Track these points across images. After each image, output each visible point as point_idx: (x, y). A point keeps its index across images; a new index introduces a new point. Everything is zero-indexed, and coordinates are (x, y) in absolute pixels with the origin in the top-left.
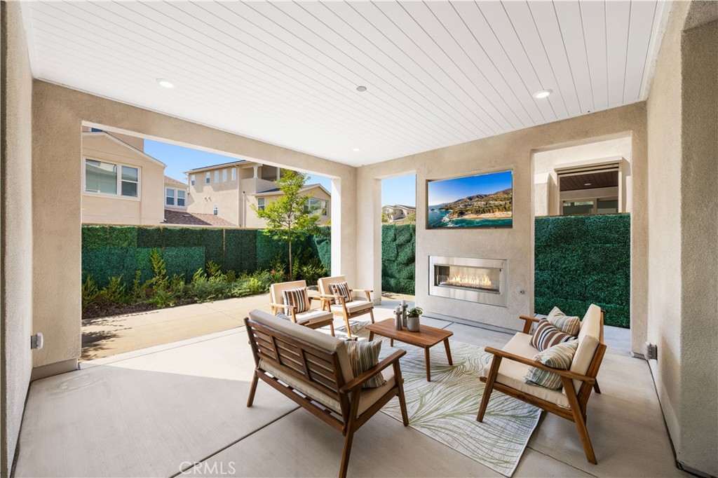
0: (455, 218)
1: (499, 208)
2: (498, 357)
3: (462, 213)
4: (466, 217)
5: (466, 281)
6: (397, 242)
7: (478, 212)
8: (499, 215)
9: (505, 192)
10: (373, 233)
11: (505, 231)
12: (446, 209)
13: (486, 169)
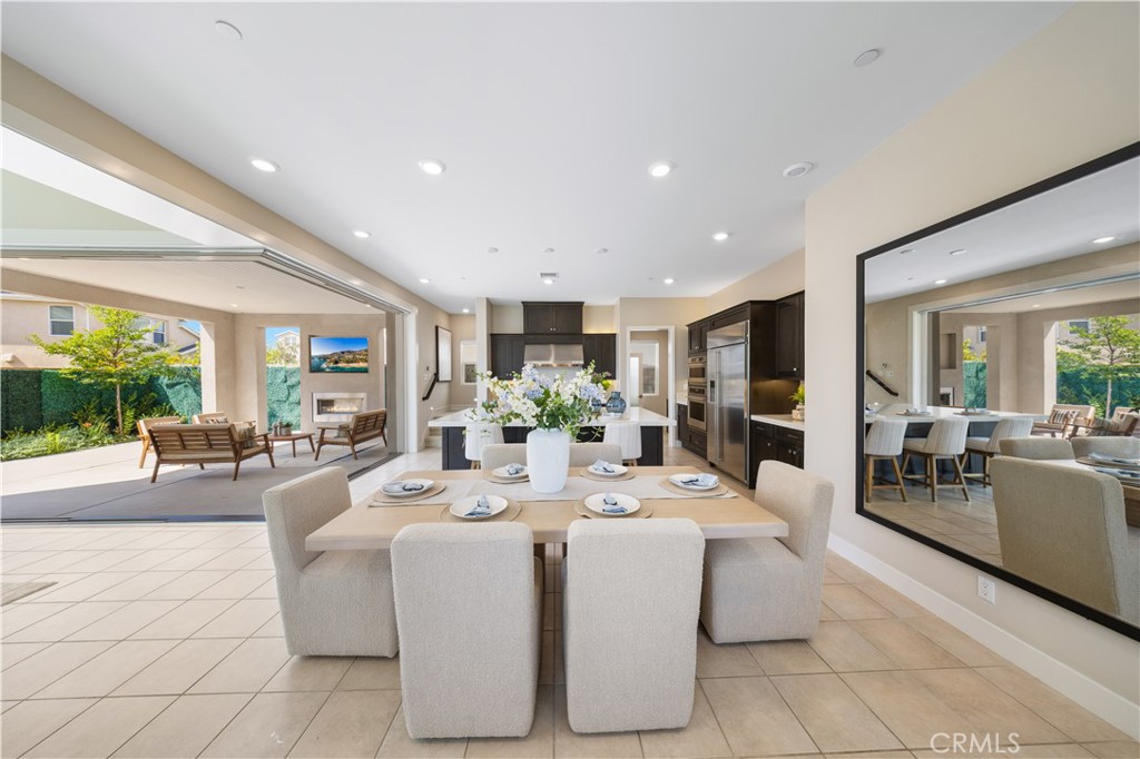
0: (332, 365)
1: (362, 360)
2: (323, 430)
3: (336, 362)
4: (340, 365)
5: (341, 409)
6: (289, 383)
7: (348, 362)
8: (362, 365)
9: (366, 351)
10: (255, 376)
11: (365, 374)
12: (324, 358)
13: (353, 334)
